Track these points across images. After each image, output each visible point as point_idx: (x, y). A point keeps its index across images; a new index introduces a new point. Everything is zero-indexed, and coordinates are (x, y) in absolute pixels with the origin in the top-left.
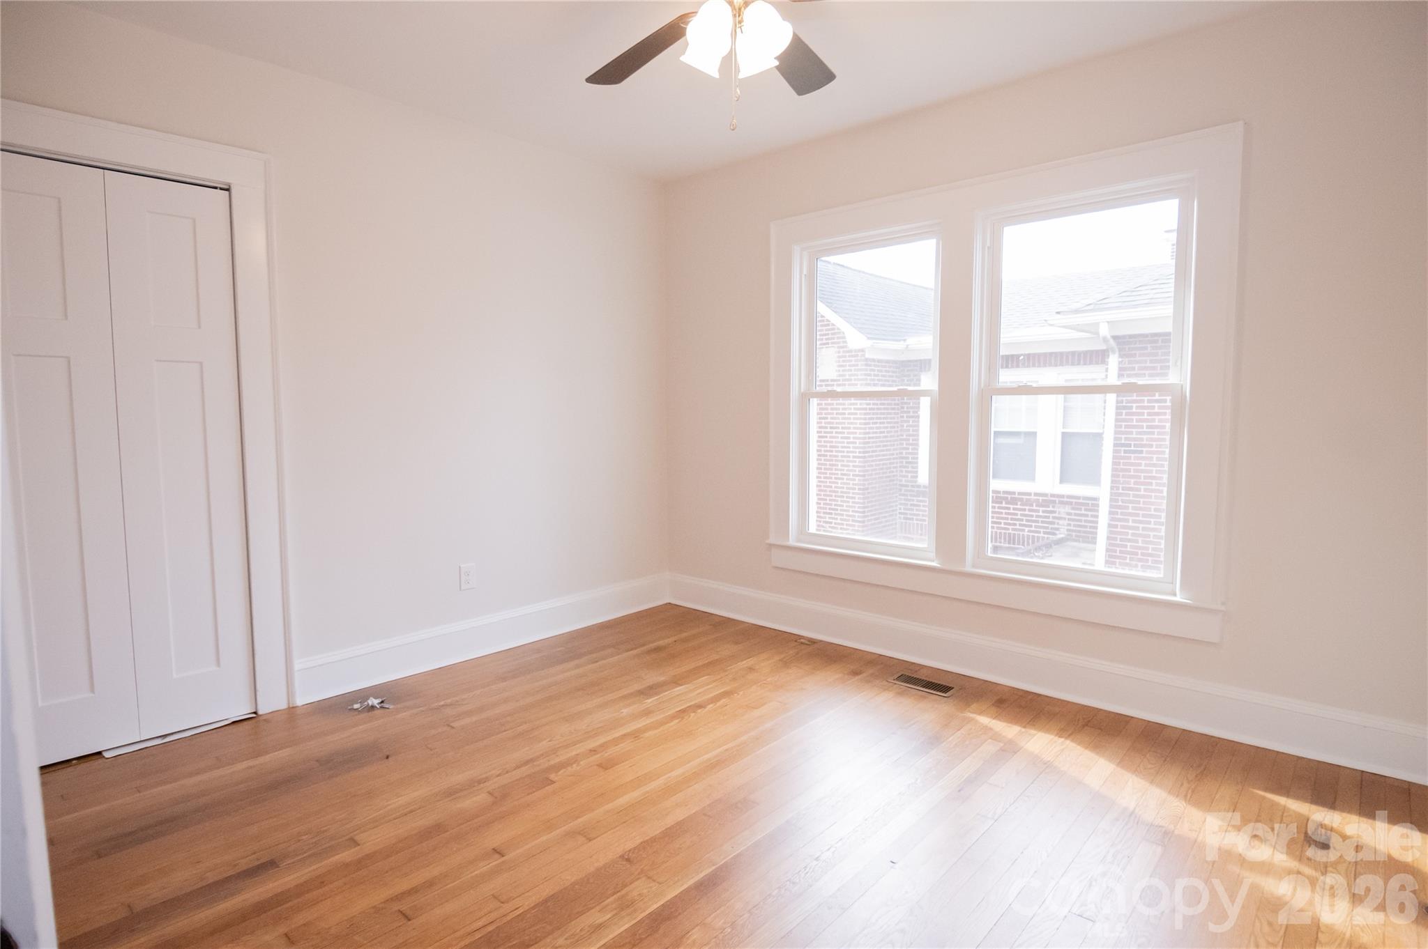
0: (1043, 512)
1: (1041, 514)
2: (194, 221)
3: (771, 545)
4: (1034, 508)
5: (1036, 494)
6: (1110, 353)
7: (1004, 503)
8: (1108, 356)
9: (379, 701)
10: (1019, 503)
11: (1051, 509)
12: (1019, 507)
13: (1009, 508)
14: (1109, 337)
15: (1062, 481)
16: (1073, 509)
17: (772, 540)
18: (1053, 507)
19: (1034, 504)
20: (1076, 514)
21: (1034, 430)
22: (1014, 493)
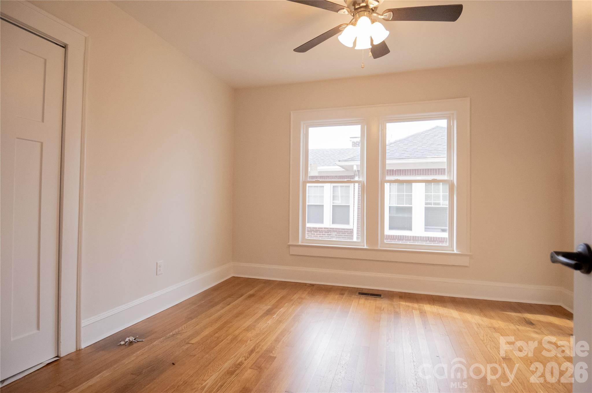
0: (327, 235)
1: (326, 236)
2: (45, 60)
3: (290, 246)
4: (324, 233)
5: (325, 228)
6: (356, 176)
7: (313, 232)
8: (355, 177)
9: (134, 338)
10: (318, 232)
11: (330, 233)
12: (318, 233)
13: (315, 234)
14: (357, 170)
15: (333, 223)
16: (338, 233)
17: (290, 243)
18: (331, 233)
19: (324, 232)
20: (338, 235)
21: (323, 204)
22: (316, 228)
